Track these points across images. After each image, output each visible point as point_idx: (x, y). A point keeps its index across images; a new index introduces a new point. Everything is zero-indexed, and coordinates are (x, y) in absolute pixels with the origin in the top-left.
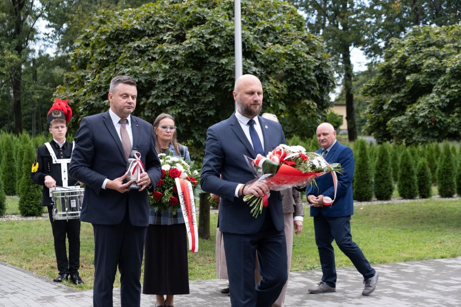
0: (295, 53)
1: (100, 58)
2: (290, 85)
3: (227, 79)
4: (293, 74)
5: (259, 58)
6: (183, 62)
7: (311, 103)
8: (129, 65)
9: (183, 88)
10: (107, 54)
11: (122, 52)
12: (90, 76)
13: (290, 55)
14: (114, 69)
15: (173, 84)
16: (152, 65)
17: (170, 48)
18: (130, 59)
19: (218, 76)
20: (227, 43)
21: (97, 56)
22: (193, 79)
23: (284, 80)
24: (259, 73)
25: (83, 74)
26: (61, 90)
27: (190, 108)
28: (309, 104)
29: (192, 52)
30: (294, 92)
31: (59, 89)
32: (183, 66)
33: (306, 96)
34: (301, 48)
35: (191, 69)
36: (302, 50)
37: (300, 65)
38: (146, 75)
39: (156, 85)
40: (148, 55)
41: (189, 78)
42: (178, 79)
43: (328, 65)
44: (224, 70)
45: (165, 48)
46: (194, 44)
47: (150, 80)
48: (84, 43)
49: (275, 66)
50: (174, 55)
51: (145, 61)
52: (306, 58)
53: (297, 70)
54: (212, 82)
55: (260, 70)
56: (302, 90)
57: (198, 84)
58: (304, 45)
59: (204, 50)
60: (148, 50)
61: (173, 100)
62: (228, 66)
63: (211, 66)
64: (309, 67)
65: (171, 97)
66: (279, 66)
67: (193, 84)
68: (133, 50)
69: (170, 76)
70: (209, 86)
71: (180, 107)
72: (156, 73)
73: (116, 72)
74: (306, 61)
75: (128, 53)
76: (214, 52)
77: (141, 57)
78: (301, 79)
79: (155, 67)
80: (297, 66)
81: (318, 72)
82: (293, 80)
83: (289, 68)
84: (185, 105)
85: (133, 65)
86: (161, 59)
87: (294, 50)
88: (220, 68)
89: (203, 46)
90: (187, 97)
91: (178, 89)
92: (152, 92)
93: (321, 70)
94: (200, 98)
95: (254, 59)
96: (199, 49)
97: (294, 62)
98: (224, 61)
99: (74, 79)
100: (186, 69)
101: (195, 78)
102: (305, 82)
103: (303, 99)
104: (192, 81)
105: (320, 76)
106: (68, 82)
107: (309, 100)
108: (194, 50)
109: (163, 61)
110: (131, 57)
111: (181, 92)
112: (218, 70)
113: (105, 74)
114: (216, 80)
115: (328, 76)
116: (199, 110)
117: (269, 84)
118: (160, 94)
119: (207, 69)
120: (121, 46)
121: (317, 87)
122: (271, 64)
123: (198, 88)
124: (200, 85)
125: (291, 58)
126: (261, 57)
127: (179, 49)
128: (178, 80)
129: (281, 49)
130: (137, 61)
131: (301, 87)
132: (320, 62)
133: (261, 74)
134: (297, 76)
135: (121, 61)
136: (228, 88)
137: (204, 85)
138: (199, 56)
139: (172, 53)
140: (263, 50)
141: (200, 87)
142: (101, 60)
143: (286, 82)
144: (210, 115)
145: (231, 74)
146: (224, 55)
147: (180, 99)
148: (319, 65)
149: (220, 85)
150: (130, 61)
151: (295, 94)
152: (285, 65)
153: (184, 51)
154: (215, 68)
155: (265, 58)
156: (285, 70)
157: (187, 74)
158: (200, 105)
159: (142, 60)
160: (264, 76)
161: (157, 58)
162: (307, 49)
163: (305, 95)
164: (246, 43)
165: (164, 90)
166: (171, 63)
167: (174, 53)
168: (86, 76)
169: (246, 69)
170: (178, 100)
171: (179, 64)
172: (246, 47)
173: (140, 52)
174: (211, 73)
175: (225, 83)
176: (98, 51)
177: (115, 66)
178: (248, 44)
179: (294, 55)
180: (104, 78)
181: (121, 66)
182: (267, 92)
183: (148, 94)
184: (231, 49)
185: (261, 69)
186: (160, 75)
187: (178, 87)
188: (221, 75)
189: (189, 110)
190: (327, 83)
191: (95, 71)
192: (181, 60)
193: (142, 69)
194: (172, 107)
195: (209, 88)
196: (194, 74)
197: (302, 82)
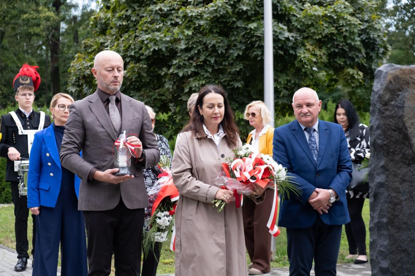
0: (337, 15)
1: (119, 23)
2: (330, 52)
3: (256, 46)
4: (334, 39)
5: (294, 21)
6: (208, 27)
7: (356, 73)
8: (149, 31)
9: (207, 56)
10: (128, 18)
11: (143, 17)
12: (109, 43)
13: (330, 17)
14: (134, 36)
15: (196, 52)
16: (174, 31)
17: (194, 12)
18: (151, 24)
19: (245, 42)
20: (257, 5)
21: (116, 20)
22: (219, 46)
23: (324, 47)
24: (293, 39)
25: (102, 41)
26: (80, 59)
27: (215, 79)
28: (353, 74)
29: (217, 16)
30: (335, 60)
31: (78, 58)
32: (207, 31)
33: (350, 64)
34: (344, 9)
35: (217, 35)
36: (345, 12)
37: (342, 29)
38: (167, 42)
39: (178, 53)
40: (171, 20)
41: (214, 46)
42: (202, 46)
43: (376, 28)
44: (253, 36)
45: (188, 11)
46: (219, 6)
47: (171, 47)
48: (106, 5)
49: (312, 30)
50: (198, 19)
51: (167, 27)
52: (350, 21)
53: (339, 34)
54: (240, 49)
55: (294, 35)
56: (345, 58)
57: (224, 52)
58: (347, 5)
59: (231, 13)
60: (171, 14)
61: (197, 71)
62: (257, 31)
63: (239, 31)
64: (352, 30)
65: (194, 66)
66: (317, 31)
67: (218, 52)
68: (155, 14)
69: (193, 43)
70: (236, 55)
71: (204, 79)
72: (177, 41)
73: (136, 39)
74: (349, 24)
75: (149, 17)
76: (241, 15)
77: (163, 21)
78: (343, 45)
79: (178, 34)
80: (339, 30)
81: (364, 37)
82: (333, 46)
83: (329, 32)
84: (209, 76)
85: (153, 31)
86: (183, 24)
87: (335, 11)
88: (248, 34)
89: (230, 9)
90: (212, 67)
91: (202, 58)
92: (174, 61)
93: (368, 34)
94: (226, 67)
95: (288, 23)
96: (225, 12)
97: (335, 25)
98: (253, 26)
99: (93, 46)
100: (211, 35)
101: (221, 45)
102: (348, 48)
103: (346, 67)
104: (217, 49)
105: (366, 41)
106: (86, 50)
107: (353, 68)
108: (219, 13)
109: (186, 26)
110: (152, 22)
111: (205, 61)
112: (246, 36)
113: (123, 40)
114: (244, 47)
115: (376, 40)
116: (225, 81)
117: (305, 51)
118: (182, 64)
119: (234, 35)
120: (143, 9)
121: (362, 54)
122: (309, 28)
123: (224, 57)
124: (226, 53)
125: (331, 21)
126: (297, 20)
127: (204, 12)
128: (201, 48)
129: (320, 11)
130: (158, 27)
131: (343, 54)
132: (367, 24)
133: (296, 39)
134: (339, 41)
135: (141, 26)
136: (257, 56)
137: (231, 53)
138: (224, 21)
139: (196, 18)
140: (301, 12)
141: (227, 55)
142: (120, 25)
143: (326, 48)
144: (237, 87)
145: (260, 40)
146: (253, 19)
147: (204, 69)
148: (366, 29)
149: (249, 53)
150: (150, 26)
151: (336, 62)
152: (324, 30)
153: (208, 15)
154: (243, 34)
155: (301, 21)
156: (324, 35)
157: (211, 41)
158: (226, 76)
159: (164, 25)
160: (300, 42)
161: (180, 23)
162: (351, 10)
163: (348, 63)
164: (279, 5)
165: (186, 59)
166: (195, 29)
167: (199, 17)
168: (105, 43)
169: (277, 34)
170: (202, 71)
171: (203, 30)
172: (279, 9)
173: (161, 16)
174: (239, 39)
175: (254, 51)
176: (118, 15)
177: (135, 32)
178: (281, 6)
179: (335, 17)
180: (122, 45)
181: (140, 32)
182: (302, 61)
183: (170, 63)
184: (261, 12)
185: (297, 34)
186: (183, 42)
187: (202, 55)
188: (249, 42)
189: (214, 82)
190: (376, 49)
191: (114, 37)
192: (205, 25)
193: (162, 35)
194: (195, 78)
195: (236, 57)
196: (219, 40)
197: (344, 48)
